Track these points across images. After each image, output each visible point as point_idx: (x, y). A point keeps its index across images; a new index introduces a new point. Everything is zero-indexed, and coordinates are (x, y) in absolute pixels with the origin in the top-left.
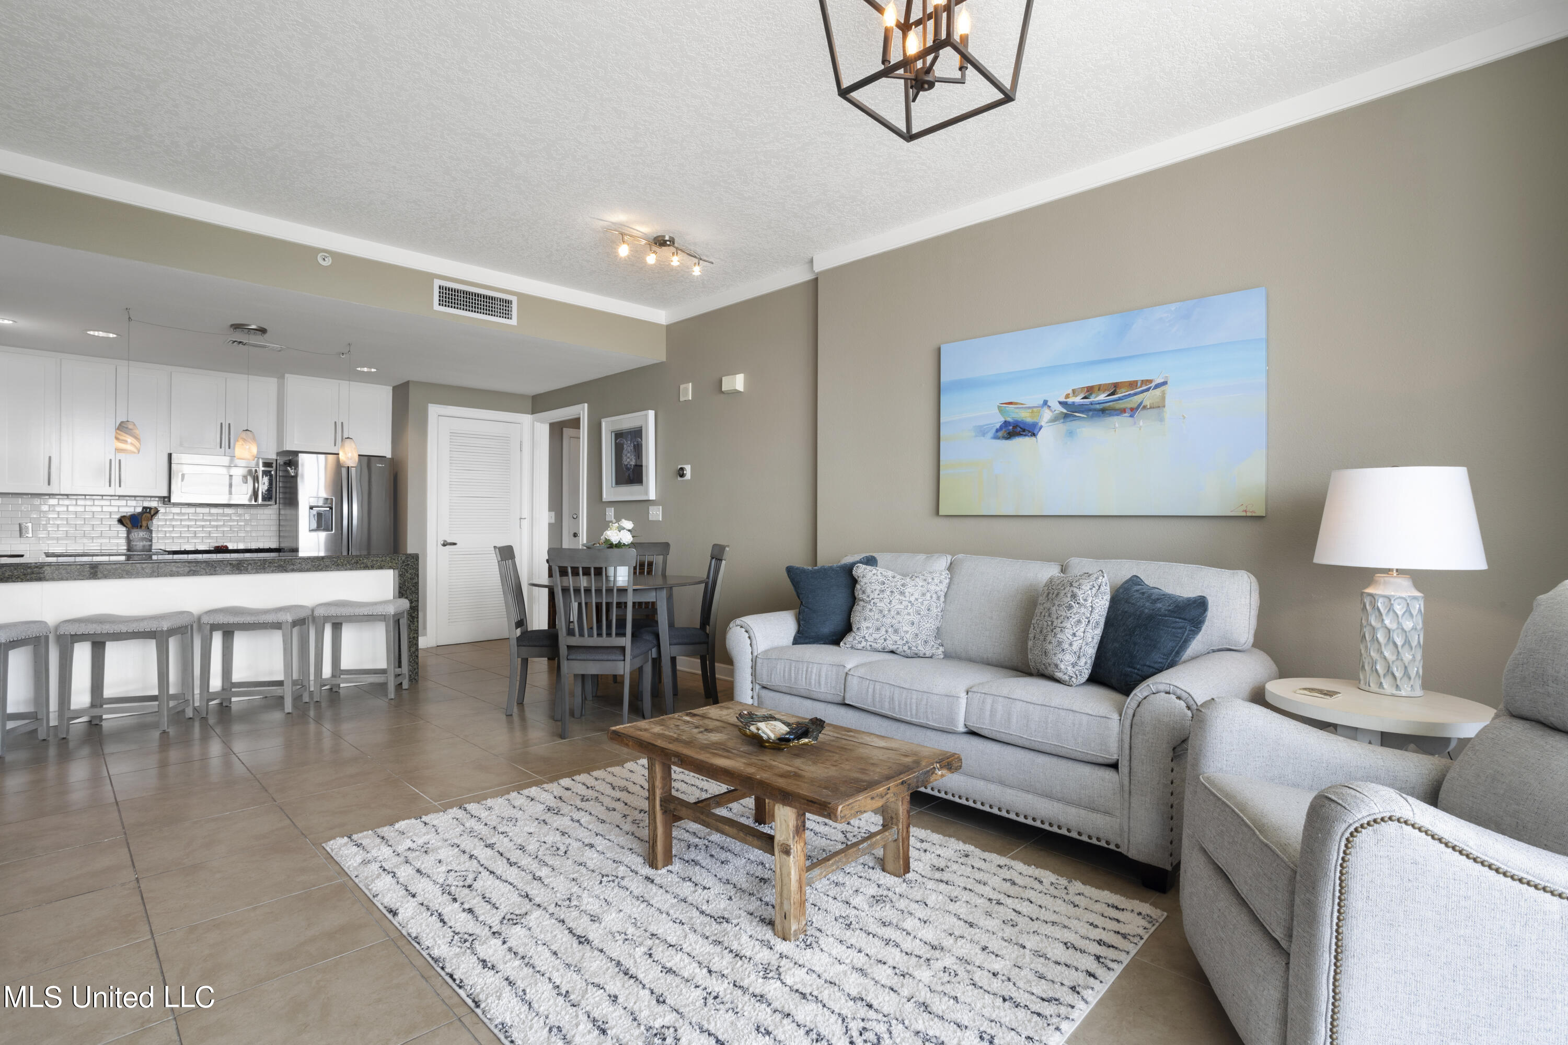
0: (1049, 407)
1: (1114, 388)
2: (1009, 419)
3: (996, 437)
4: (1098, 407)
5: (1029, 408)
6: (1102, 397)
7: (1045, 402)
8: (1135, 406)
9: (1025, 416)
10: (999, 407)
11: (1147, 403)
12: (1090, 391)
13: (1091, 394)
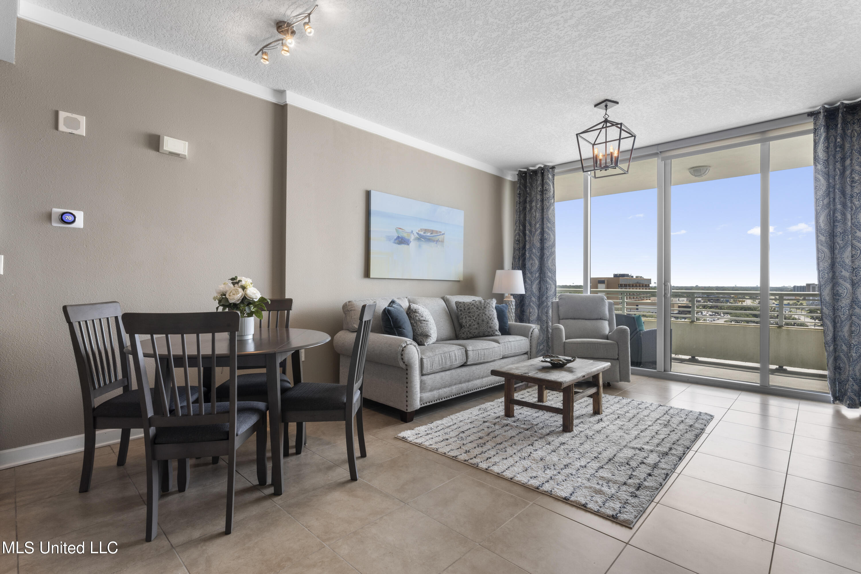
0: (413, 234)
1: (432, 232)
2: (399, 236)
3: (395, 243)
4: (428, 237)
5: (407, 232)
6: (429, 234)
7: (412, 231)
8: (437, 240)
9: (405, 235)
10: (396, 229)
11: (440, 240)
12: (426, 231)
13: (426, 232)
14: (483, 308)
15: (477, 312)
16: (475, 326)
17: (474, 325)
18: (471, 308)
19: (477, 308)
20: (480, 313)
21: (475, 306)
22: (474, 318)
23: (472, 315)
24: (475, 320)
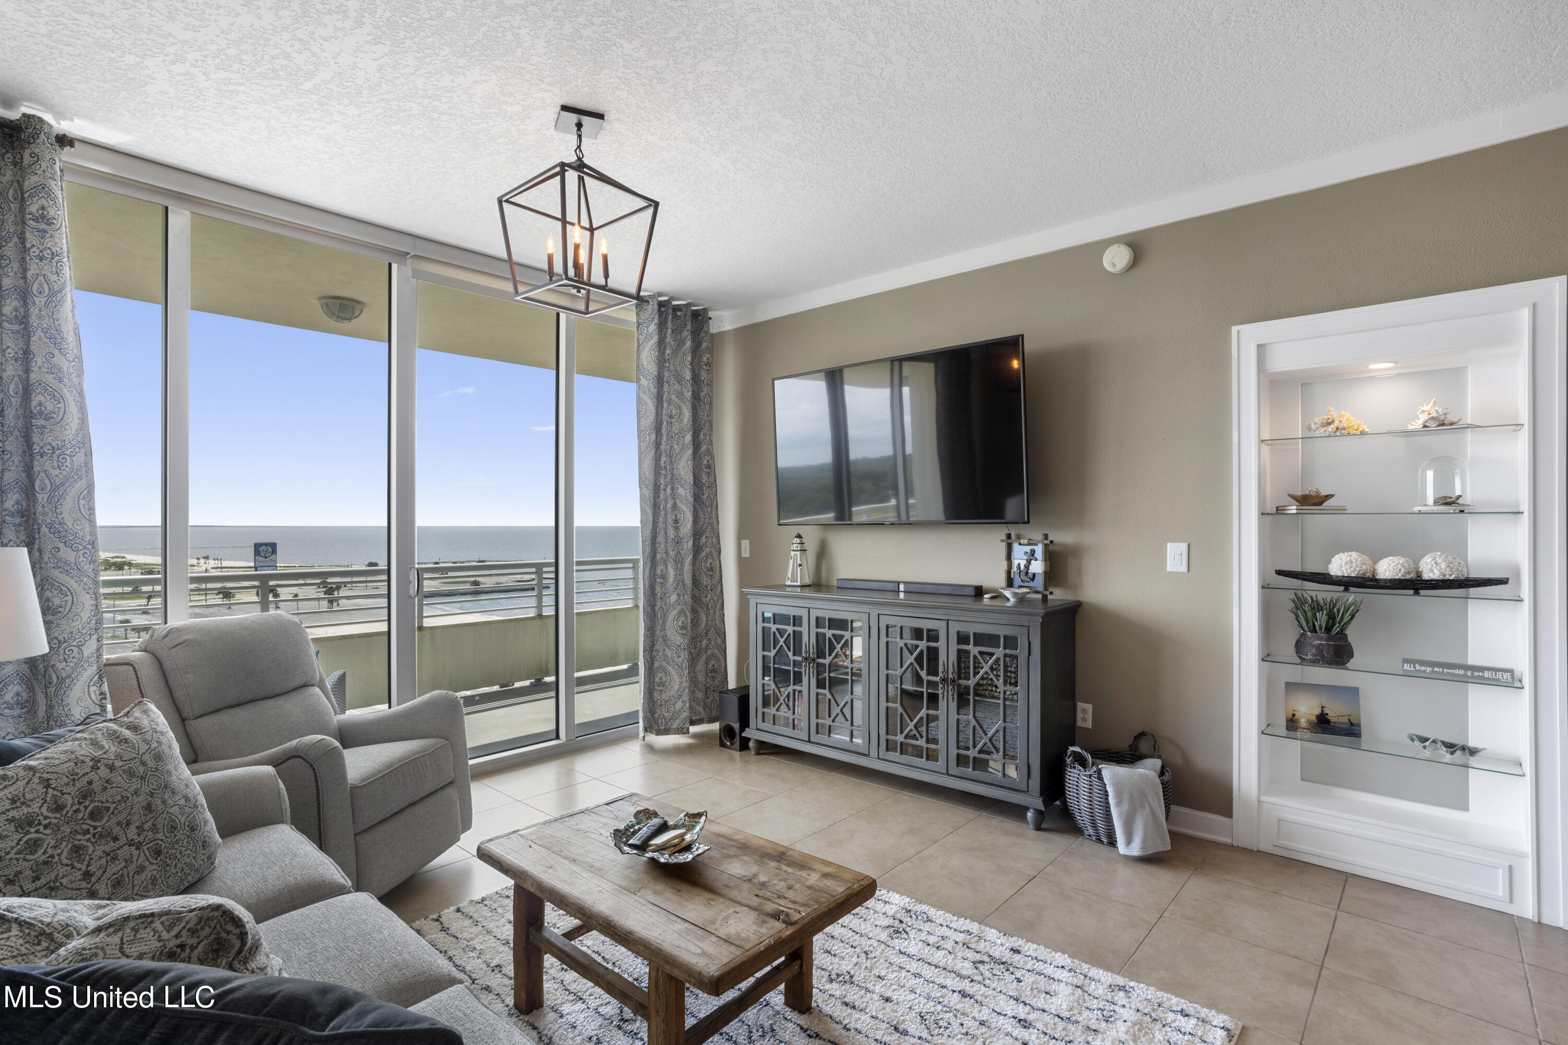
14: (151, 764)
15: (136, 792)
16: (144, 875)
17: (141, 869)
18: (97, 786)
19: (131, 774)
20: (152, 795)
21: (112, 768)
22: (132, 833)
23: (114, 820)
24: (137, 839)
